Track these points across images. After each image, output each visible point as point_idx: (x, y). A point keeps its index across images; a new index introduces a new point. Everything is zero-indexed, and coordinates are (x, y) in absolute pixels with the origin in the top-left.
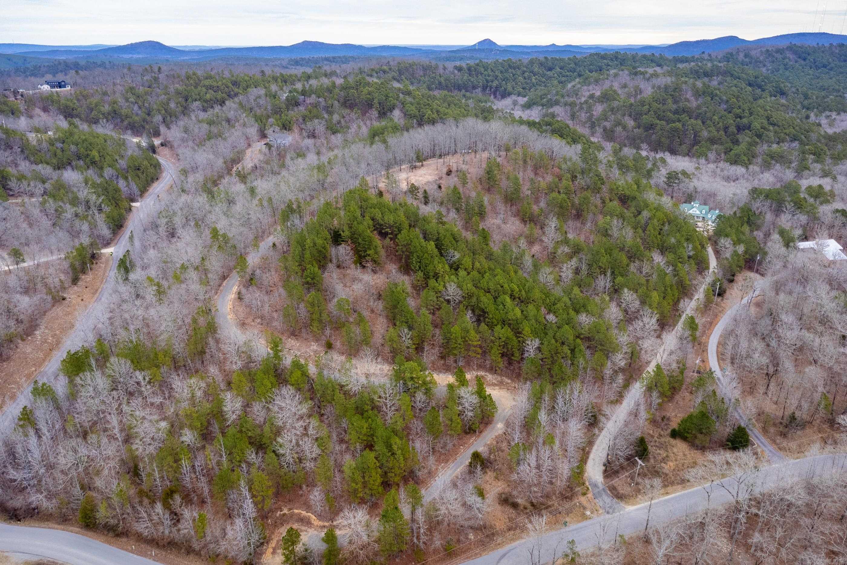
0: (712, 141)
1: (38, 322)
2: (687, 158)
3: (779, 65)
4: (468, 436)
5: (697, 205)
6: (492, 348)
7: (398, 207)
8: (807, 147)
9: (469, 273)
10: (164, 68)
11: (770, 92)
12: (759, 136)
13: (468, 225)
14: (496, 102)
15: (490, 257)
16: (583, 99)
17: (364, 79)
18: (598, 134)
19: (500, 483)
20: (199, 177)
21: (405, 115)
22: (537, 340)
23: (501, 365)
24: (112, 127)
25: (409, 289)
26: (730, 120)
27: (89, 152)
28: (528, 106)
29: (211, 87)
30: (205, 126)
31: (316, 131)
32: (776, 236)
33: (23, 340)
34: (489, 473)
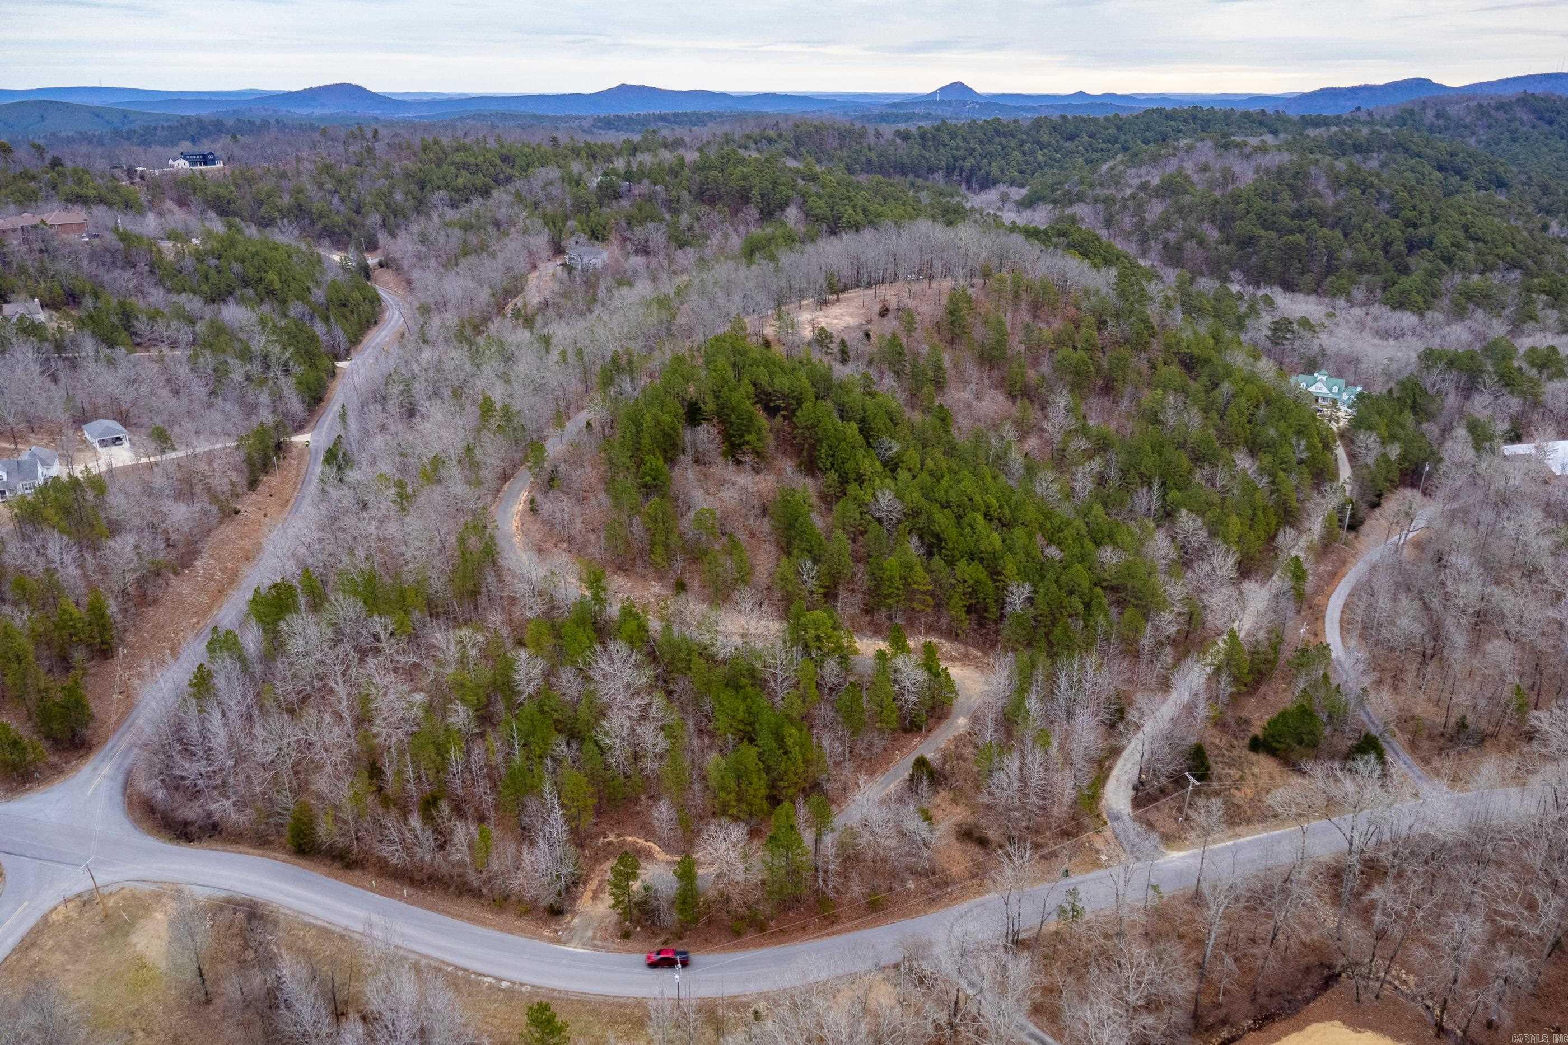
0: (1360, 267)
1: (198, 547)
2: (1313, 298)
3: (1502, 133)
4: (908, 736)
5: (1324, 378)
6: (951, 598)
7: (798, 365)
8: (1536, 280)
9: (914, 477)
10: (382, 132)
11: (1477, 181)
12: (1448, 260)
13: (915, 400)
14: (970, 195)
15: (951, 451)
16: (1128, 192)
17: (734, 151)
18: (1153, 254)
19: (959, 810)
20: (451, 318)
21: (807, 216)
22: (1027, 585)
23: (965, 626)
24: (296, 232)
25: (814, 500)
26: (1395, 230)
27: (263, 275)
28: (1028, 203)
29: (465, 166)
30: (457, 232)
31: (650, 243)
32: (1461, 432)
33: (176, 574)
34: (943, 793)
